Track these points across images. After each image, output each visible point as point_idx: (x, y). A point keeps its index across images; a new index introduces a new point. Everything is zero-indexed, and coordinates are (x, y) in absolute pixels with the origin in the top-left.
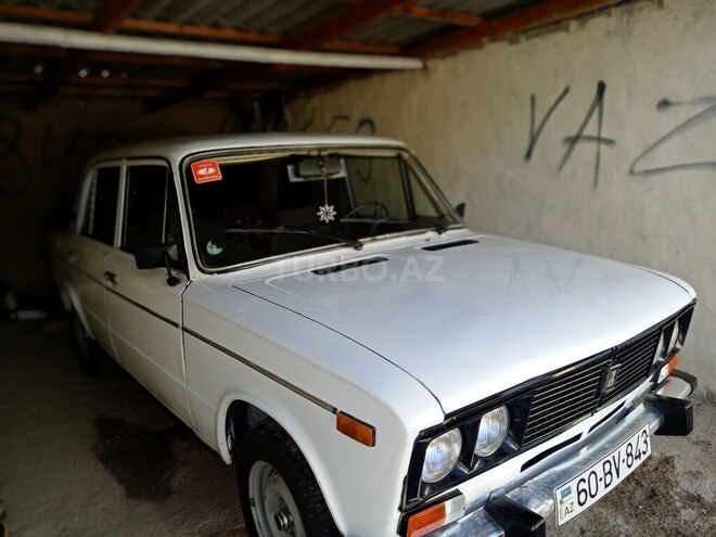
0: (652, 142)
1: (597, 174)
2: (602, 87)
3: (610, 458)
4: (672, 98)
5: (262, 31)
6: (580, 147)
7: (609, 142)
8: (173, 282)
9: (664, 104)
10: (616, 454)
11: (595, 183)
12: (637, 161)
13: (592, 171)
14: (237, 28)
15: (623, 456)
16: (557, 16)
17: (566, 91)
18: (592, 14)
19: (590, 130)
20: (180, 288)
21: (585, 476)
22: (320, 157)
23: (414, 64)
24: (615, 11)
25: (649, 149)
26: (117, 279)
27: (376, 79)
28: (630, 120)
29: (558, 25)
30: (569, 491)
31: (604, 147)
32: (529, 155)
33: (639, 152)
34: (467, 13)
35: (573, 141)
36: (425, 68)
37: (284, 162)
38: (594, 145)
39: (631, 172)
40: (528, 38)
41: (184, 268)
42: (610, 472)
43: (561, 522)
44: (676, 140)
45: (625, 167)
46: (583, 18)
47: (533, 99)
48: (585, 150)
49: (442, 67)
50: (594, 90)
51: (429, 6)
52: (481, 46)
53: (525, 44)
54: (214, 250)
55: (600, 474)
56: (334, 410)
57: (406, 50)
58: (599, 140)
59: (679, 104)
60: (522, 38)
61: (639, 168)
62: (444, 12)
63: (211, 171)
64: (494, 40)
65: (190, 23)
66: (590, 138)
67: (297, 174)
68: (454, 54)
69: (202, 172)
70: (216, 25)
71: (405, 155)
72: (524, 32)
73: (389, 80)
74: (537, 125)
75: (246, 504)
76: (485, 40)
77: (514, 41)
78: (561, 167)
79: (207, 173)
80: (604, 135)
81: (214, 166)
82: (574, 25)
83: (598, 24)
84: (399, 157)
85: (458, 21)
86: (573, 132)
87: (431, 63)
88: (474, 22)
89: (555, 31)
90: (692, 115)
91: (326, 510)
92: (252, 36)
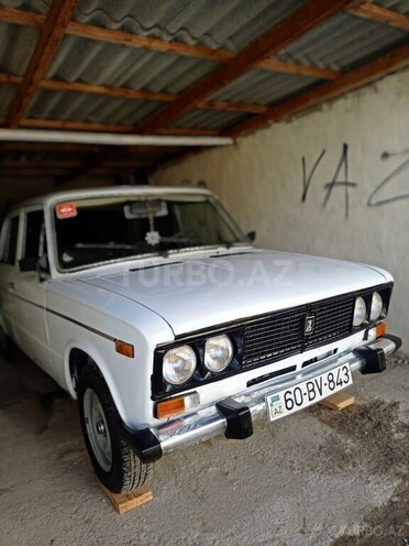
0: (380, 182)
1: (347, 208)
2: (345, 147)
3: (313, 380)
4: (390, 151)
5: (119, 124)
6: (335, 190)
7: (353, 185)
8: (42, 280)
9: (385, 155)
10: (318, 379)
11: (347, 214)
12: (371, 197)
13: (344, 206)
14: (102, 123)
15: (325, 381)
16: (313, 101)
17: (324, 152)
18: (336, 98)
19: (341, 178)
20: (45, 284)
21: (292, 389)
22: (146, 201)
23: (227, 141)
24: (350, 96)
25: (379, 188)
26: (16, 286)
27: (206, 154)
28: (365, 168)
29: (316, 108)
30: (277, 398)
31: (350, 189)
32: (304, 198)
33: (373, 190)
34: (255, 104)
35: (330, 186)
36: (235, 144)
37: (121, 205)
38: (343, 188)
39: (369, 205)
40: (298, 118)
41: (47, 270)
42: (313, 390)
43: (272, 419)
44: (394, 181)
45: (365, 201)
46: (330, 101)
47: (303, 160)
48: (338, 191)
49: (246, 142)
50: (341, 149)
51: (227, 101)
52: (268, 126)
53: (296, 122)
54: (67, 258)
55: (304, 390)
56: (115, 340)
57: (222, 133)
58: (346, 184)
59: (394, 154)
60: (294, 118)
61: (373, 201)
62: (239, 104)
63: (70, 209)
64: (276, 121)
65: (69, 120)
66: (341, 183)
67: (131, 212)
68: (252, 133)
69: (63, 211)
70: (87, 121)
71: (211, 200)
72: (294, 114)
73: (214, 153)
74: (307, 177)
75: (83, 422)
76: (270, 122)
77: (289, 121)
78: (324, 204)
79: (68, 212)
80: (350, 180)
81: (71, 206)
82: (325, 106)
83: (340, 104)
84: (207, 202)
85: (251, 110)
86: (330, 180)
87: (239, 140)
88: (262, 110)
89: (314, 111)
90: (402, 163)
91: (117, 411)
92: (112, 128)
